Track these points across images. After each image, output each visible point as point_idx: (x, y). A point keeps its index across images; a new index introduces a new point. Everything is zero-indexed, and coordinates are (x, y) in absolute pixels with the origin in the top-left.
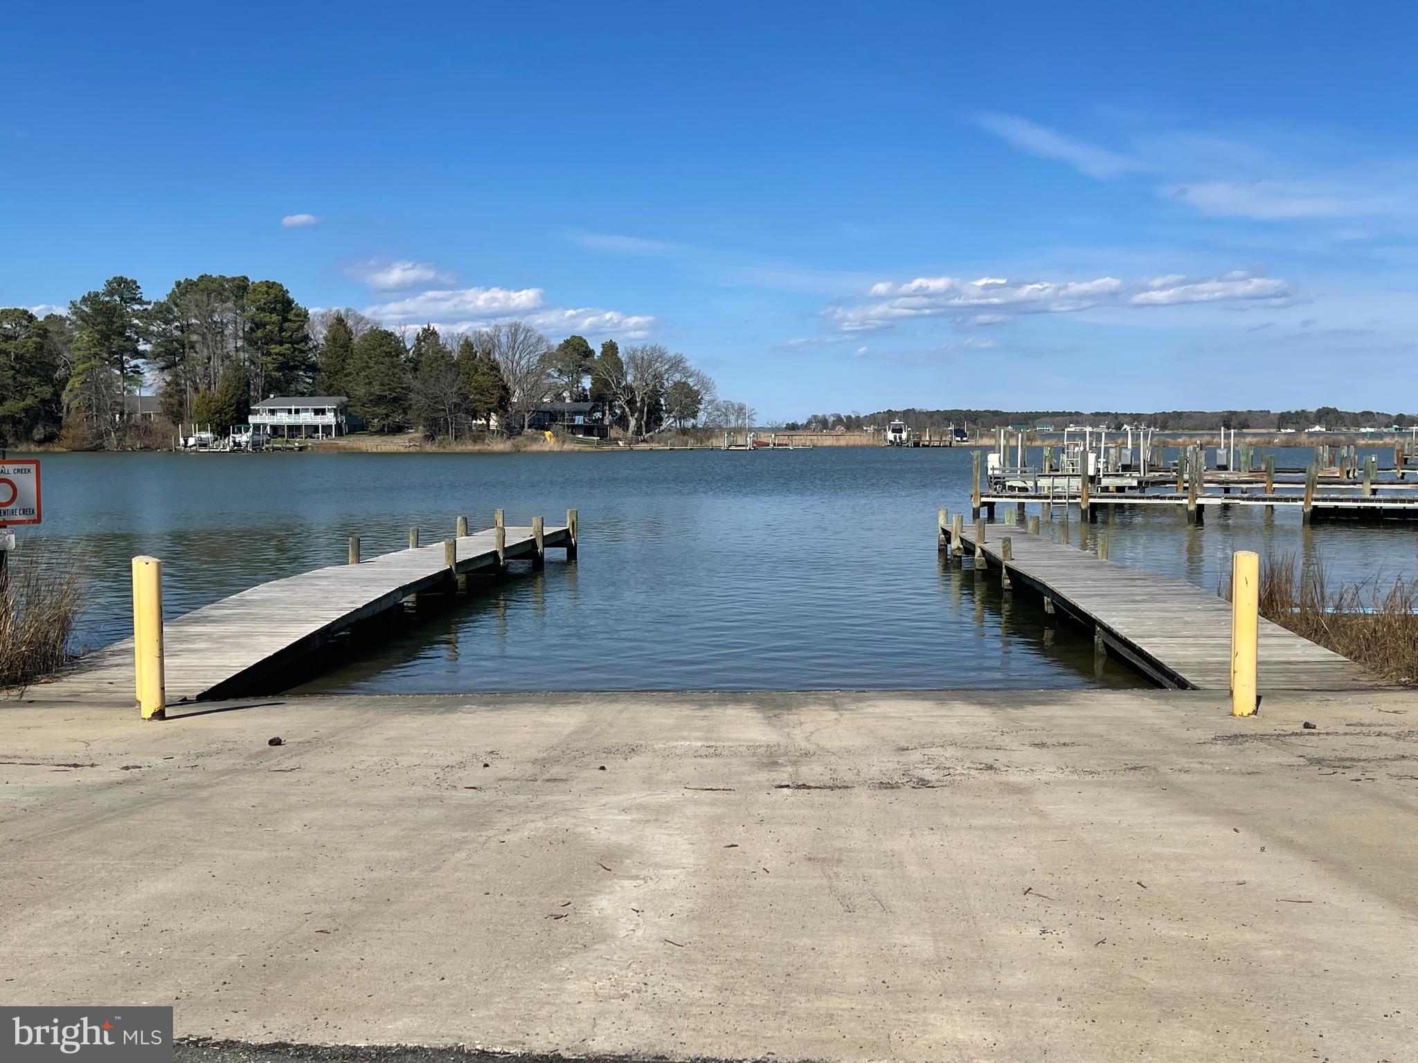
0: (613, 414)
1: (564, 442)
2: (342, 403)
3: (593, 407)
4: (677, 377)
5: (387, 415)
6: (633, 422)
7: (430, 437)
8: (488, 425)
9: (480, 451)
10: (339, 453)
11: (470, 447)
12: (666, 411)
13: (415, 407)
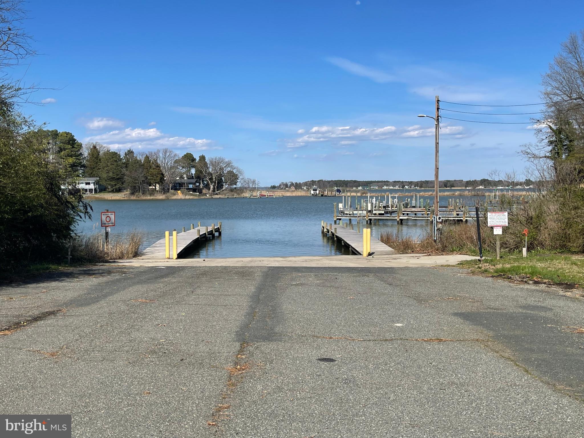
0: (204, 184)
1: (186, 195)
2: (97, 180)
3: (196, 181)
4: (229, 169)
5: (115, 185)
6: (212, 187)
7: (132, 194)
8: (156, 188)
9: (153, 199)
10: (96, 200)
11: (149, 197)
12: (225, 182)
13: (127, 182)
